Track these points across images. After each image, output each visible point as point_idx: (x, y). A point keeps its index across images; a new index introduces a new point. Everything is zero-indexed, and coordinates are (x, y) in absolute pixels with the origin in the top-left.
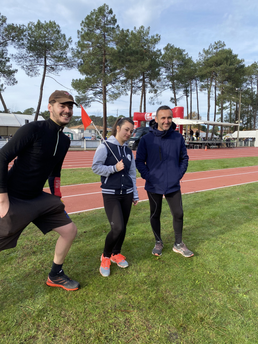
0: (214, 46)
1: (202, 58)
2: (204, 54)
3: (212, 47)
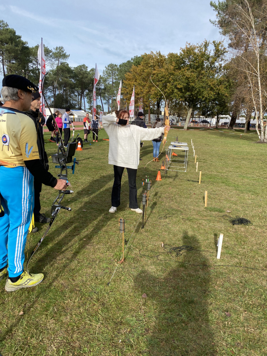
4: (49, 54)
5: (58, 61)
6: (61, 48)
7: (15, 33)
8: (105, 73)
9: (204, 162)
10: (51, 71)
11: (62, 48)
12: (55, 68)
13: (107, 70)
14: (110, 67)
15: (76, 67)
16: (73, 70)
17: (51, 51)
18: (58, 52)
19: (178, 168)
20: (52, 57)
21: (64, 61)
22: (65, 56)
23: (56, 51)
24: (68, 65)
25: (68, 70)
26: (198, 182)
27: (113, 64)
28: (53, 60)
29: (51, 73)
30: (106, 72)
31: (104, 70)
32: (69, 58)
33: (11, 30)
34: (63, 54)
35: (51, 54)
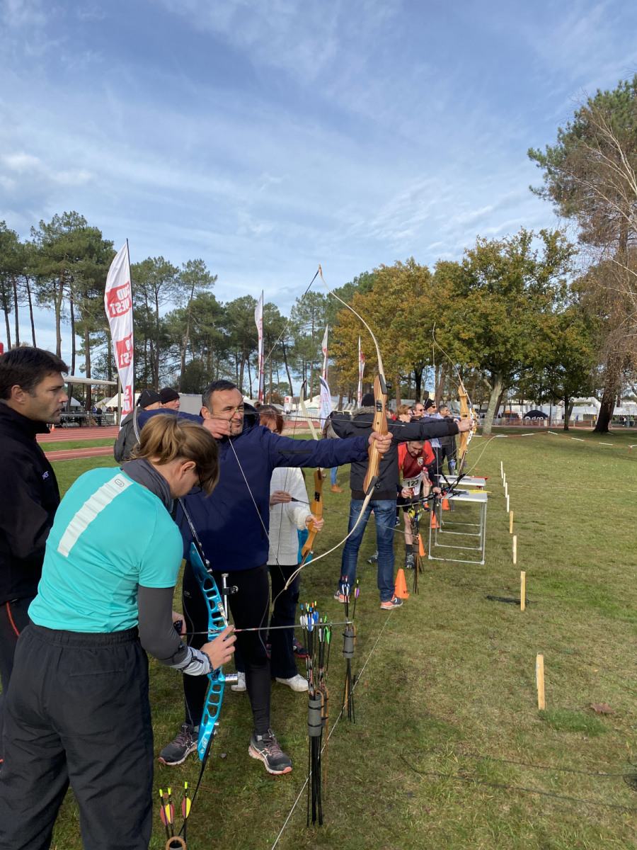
0: (63, 219)
1: (39, 239)
2: (42, 232)
3: (58, 221)
4: (172, 277)
5: (191, 291)
6: (198, 264)
7: (100, 236)
8: (297, 312)
9: (535, 531)
10: (176, 313)
11: (201, 262)
12: (185, 304)
13: (300, 306)
14: (308, 299)
15: (232, 303)
16: (225, 309)
17: (176, 271)
18: (192, 272)
19: (464, 551)
20: (178, 282)
21: (205, 290)
22: (207, 280)
23: (187, 270)
24: (213, 297)
25: (212, 308)
26: (518, 603)
27: (314, 294)
28: (181, 289)
29: (177, 316)
30: (299, 311)
31: (293, 307)
32: (216, 282)
33: (93, 231)
34: (202, 276)
35: (176, 276)
